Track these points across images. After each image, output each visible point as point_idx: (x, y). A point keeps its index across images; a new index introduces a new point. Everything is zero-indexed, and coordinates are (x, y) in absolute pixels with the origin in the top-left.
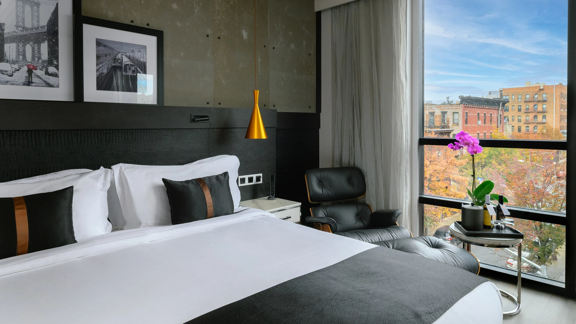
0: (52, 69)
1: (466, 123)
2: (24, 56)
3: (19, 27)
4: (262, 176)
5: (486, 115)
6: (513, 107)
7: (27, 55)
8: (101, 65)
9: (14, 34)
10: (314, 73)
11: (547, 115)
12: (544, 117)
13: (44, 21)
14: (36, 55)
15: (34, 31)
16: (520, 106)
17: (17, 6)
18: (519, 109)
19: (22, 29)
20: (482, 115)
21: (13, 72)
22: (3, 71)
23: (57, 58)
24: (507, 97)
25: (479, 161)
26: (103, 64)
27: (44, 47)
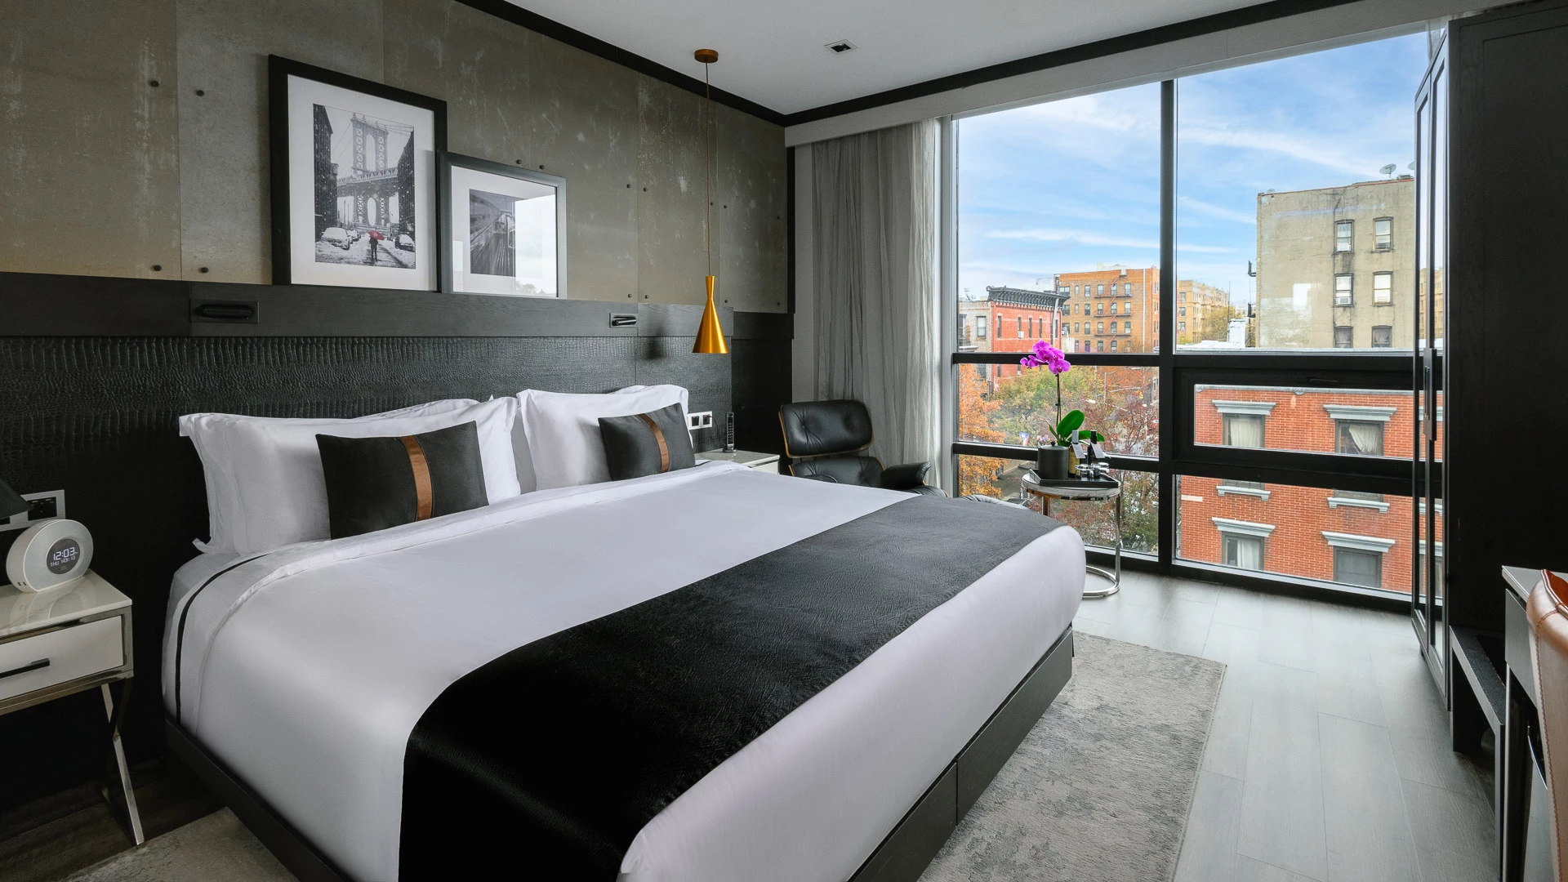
0: (405, 239)
1: (999, 335)
2: (365, 216)
3: (358, 169)
4: (711, 415)
5: (1032, 321)
6: (1077, 307)
7: (369, 215)
8: (476, 233)
9: (351, 181)
10: (785, 247)
11: (1133, 321)
12: (1128, 324)
13: (394, 160)
14: (383, 215)
15: (380, 177)
16: (1089, 305)
17: (355, 136)
18: (1086, 310)
19: (362, 173)
20: (1025, 321)
21: (349, 243)
22: (335, 241)
23: (412, 221)
24: (1067, 290)
25: (1021, 403)
26: (480, 231)
27: (394, 202)
